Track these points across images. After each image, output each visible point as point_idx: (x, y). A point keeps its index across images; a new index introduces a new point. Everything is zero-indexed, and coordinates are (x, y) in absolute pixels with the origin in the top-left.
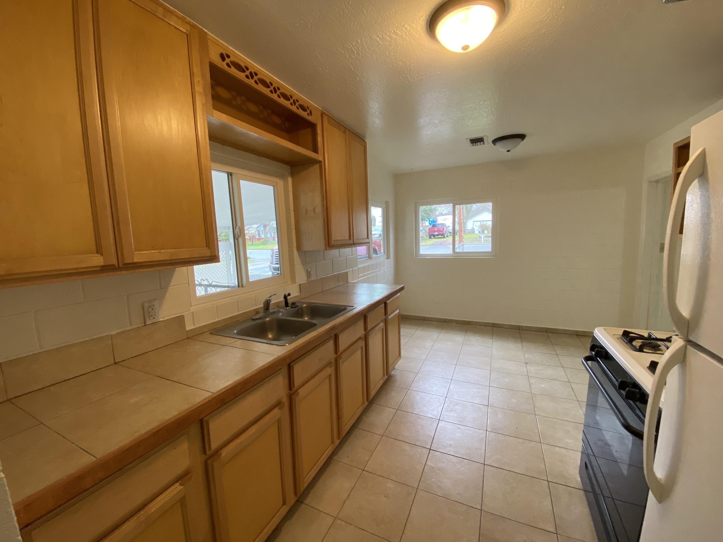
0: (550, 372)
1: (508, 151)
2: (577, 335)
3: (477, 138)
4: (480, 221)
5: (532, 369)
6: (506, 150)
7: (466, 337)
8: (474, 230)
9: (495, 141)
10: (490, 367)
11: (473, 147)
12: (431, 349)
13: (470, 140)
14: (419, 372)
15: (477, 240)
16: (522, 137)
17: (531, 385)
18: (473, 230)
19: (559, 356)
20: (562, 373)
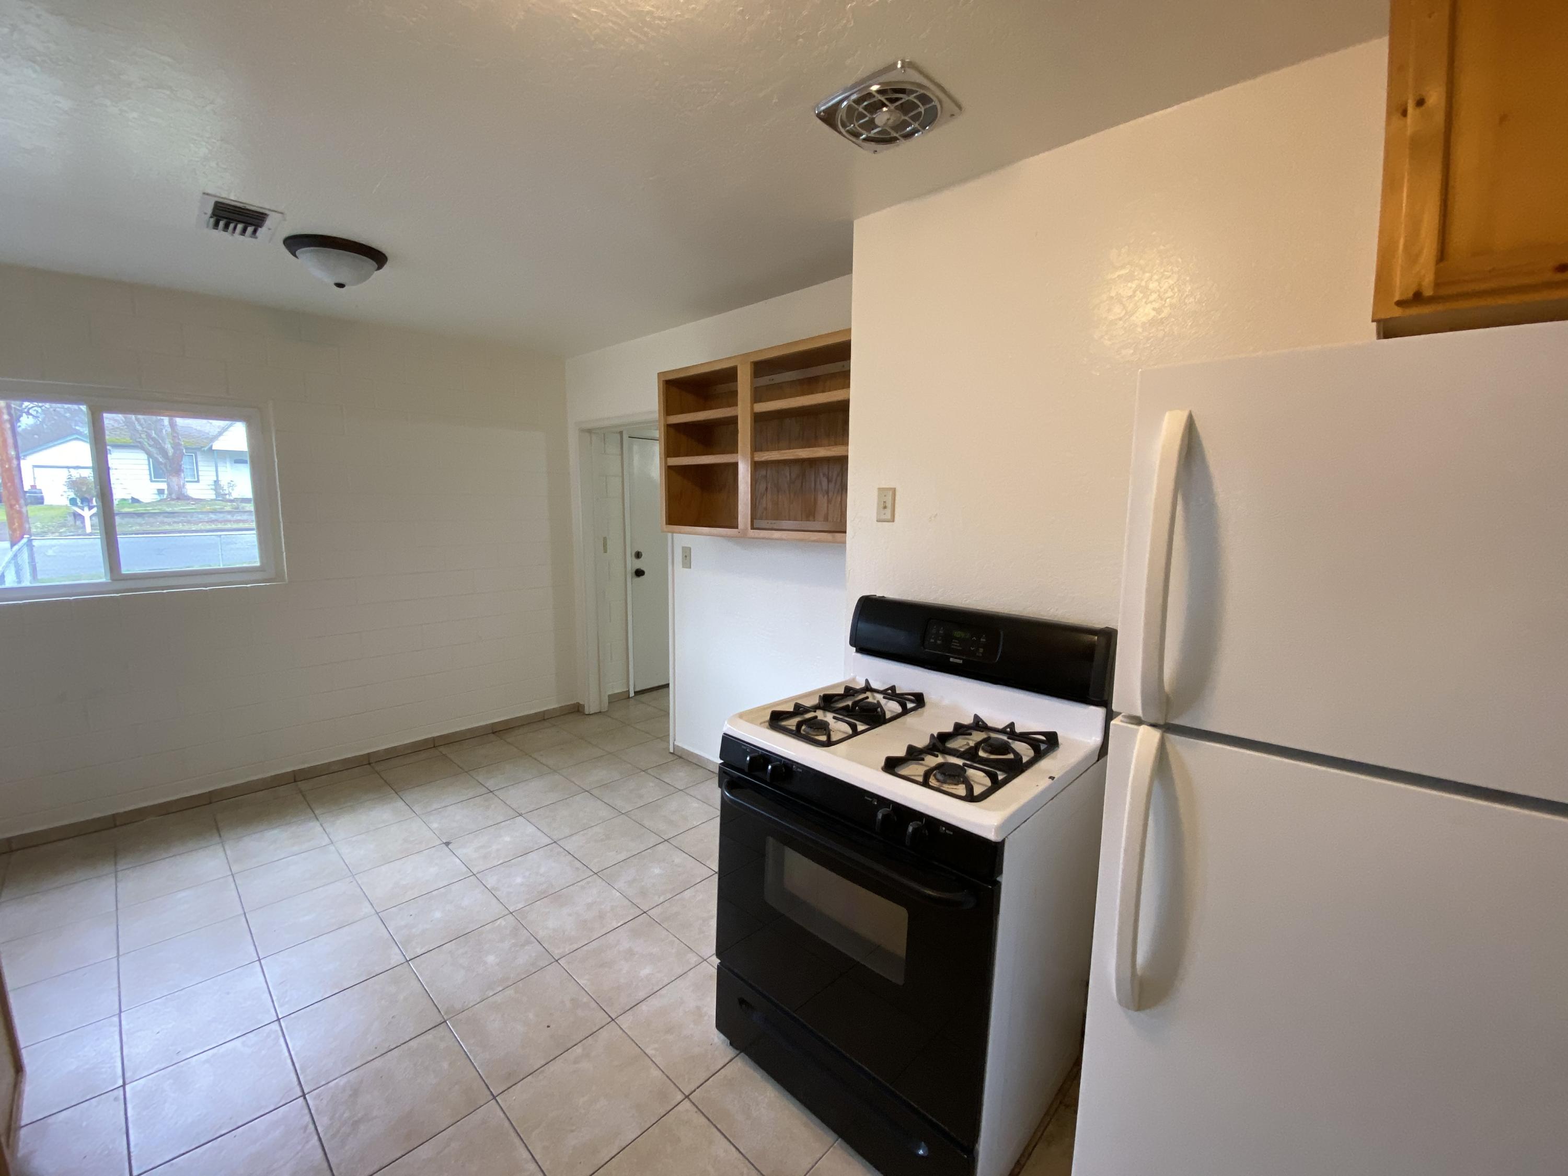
0: (507, 839)
1: (341, 285)
2: (493, 733)
3: (248, 207)
4: (68, 467)
5: (469, 850)
6: (330, 280)
7: (227, 847)
8: (41, 493)
9: (295, 243)
10: (367, 904)
11: (215, 233)
12: (118, 956)
13: (217, 204)
14: (128, 1075)
15: (64, 526)
16: (378, 258)
17: (497, 894)
18: (35, 493)
19: (496, 793)
20: (531, 829)
